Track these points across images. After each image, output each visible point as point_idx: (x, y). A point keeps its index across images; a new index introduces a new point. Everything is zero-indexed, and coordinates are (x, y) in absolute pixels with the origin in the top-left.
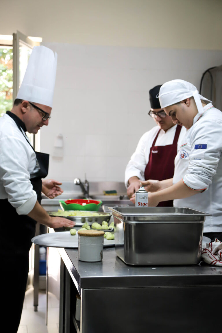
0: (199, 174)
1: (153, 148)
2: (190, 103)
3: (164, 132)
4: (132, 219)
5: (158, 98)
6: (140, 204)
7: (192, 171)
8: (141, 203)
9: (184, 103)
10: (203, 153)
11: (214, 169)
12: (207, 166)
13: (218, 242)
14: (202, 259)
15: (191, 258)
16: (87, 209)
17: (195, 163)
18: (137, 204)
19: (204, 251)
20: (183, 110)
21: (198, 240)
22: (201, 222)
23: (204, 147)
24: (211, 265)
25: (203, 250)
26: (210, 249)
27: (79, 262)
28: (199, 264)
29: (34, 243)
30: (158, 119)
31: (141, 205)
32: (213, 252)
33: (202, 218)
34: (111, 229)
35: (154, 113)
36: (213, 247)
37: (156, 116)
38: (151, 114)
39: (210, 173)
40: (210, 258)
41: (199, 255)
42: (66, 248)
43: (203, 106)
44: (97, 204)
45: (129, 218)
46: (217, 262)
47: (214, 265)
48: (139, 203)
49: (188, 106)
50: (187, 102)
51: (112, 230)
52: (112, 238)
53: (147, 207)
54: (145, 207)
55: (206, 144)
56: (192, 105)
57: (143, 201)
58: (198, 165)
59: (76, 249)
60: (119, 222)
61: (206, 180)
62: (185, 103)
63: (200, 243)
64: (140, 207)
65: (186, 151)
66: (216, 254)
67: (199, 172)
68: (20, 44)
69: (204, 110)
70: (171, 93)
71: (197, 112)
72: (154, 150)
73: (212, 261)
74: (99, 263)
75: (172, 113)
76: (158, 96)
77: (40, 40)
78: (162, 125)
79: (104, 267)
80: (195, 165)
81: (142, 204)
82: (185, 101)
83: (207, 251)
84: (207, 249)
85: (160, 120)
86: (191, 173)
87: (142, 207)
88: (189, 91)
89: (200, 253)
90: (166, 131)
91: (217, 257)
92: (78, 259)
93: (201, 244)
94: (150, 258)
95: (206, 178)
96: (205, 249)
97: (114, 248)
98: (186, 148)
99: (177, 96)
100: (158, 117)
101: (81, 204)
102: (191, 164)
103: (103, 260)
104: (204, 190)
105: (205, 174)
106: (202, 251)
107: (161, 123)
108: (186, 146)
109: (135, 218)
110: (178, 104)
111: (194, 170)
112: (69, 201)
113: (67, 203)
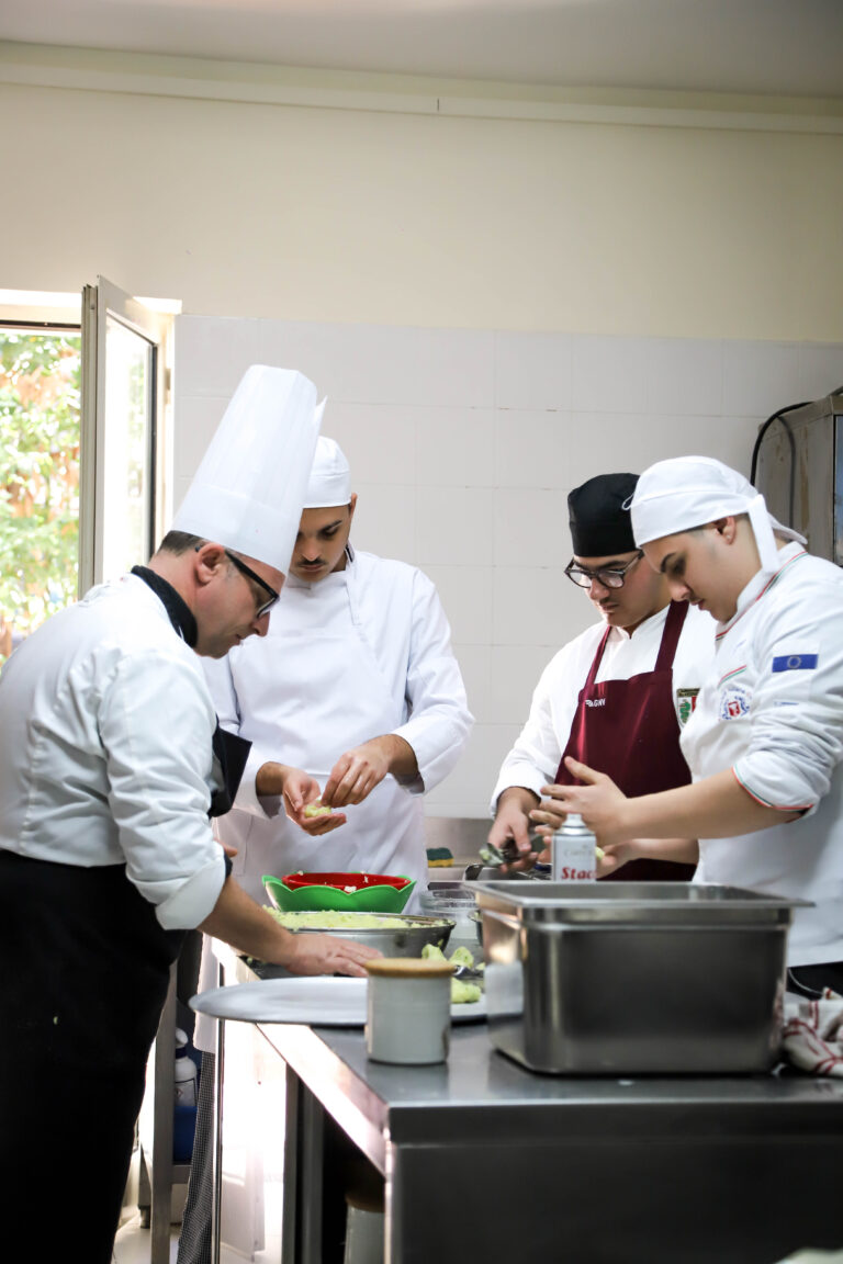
0: (791, 751)
1: (590, 690)
2: (735, 534)
3: (624, 633)
4: (550, 916)
5: (629, 511)
6: (569, 872)
7: (767, 742)
8: (573, 871)
9: (716, 531)
10: (807, 682)
11: (839, 738)
12: (821, 727)
13: (834, 998)
14: (785, 1055)
15: (747, 1053)
16: (364, 908)
17: (779, 715)
18: (559, 872)
19: (792, 1029)
20: (712, 554)
21: (771, 993)
22: (780, 927)
23: (808, 662)
24: (817, 1073)
25: (786, 1024)
26: (811, 1023)
27: (371, 1067)
28: (776, 1072)
29: (200, 1011)
30: (597, 591)
31: (573, 877)
32: (822, 1030)
33: (784, 916)
34: (456, 971)
35: (586, 571)
36: (821, 1015)
37: (590, 583)
38: (573, 575)
39: (829, 752)
40: (812, 1050)
41: (774, 1041)
42: (315, 1027)
43: (779, 548)
44: (399, 888)
45: (540, 914)
46: (835, 1063)
47: (827, 1074)
48: (565, 870)
49: (731, 542)
50: (726, 529)
51: (459, 972)
52: (468, 998)
53: (592, 882)
54: (585, 882)
55: (814, 653)
56: (742, 539)
57: (578, 864)
58: (793, 721)
59: (358, 1028)
60: (503, 932)
61: (814, 775)
62: (721, 531)
63: (776, 1004)
64: (569, 882)
65: (743, 692)
66: (831, 1036)
67: (794, 745)
68: (110, 322)
69: (781, 559)
70: (677, 493)
71: (759, 566)
72: (592, 699)
73: (816, 1059)
74: (439, 1067)
75: (671, 561)
76: (629, 503)
77: (174, 306)
78: (611, 611)
79: (455, 1079)
80: (778, 725)
81: (576, 875)
82: (720, 525)
83: (801, 1029)
84: (802, 1020)
85: (606, 594)
86: (765, 749)
87: (576, 882)
88: (734, 493)
89: (779, 1036)
90: (630, 630)
91: (834, 1048)
92: (365, 1057)
93: (781, 1007)
94: (608, 1053)
95: (814, 769)
96: (794, 1022)
97: (485, 1028)
98: (743, 681)
99: (695, 505)
100: (598, 584)
101: (343, 889)
102: (764, 721)
103: (452, 1060)
104: (804, 811)
105: (814, 756)
106: (785, 1029)
107: (609, 604)
108: (742, 675)
109: (560, 915)
110: (695, 533)
111: (776, 739)
112: (297, 877)
113: (292, 886)
